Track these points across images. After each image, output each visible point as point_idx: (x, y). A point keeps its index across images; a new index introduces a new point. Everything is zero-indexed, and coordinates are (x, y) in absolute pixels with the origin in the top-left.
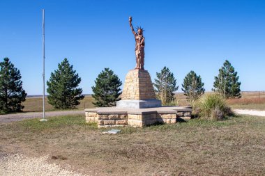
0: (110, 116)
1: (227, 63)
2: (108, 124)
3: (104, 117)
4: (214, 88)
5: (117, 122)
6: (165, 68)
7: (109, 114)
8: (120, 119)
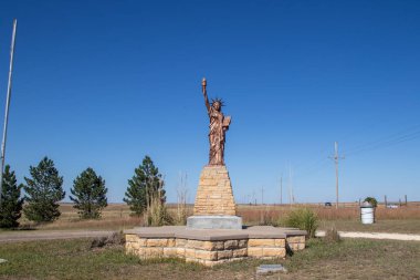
0: (227, 244)
1: (147, 160)
2: (224, 258)
3: (219, 245)
4: (126, 198)
5: (235, 253)
6: (46, 159)
7: (225, 241)
8: (239, 248)
